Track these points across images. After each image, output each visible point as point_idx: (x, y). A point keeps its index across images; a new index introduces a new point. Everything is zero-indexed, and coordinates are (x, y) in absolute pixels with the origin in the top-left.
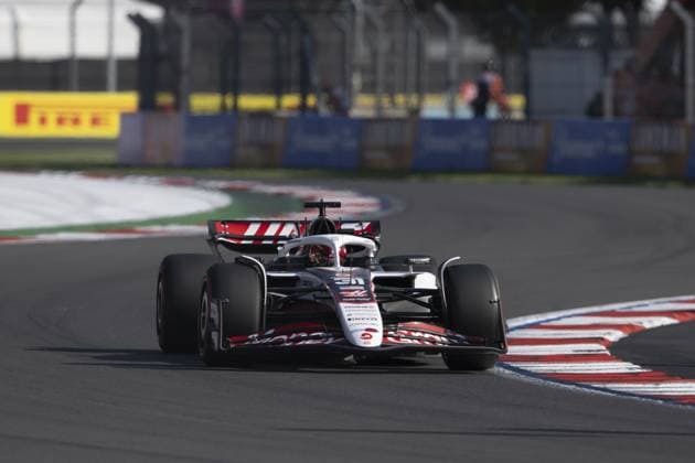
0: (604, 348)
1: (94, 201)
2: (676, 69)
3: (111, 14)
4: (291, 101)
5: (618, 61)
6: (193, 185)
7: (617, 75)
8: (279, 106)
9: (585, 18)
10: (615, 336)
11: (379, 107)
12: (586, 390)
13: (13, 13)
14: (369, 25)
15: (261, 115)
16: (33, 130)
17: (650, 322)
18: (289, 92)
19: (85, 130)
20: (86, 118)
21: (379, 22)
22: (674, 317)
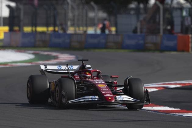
2: (157, 20)
3: (1, 5)
4: (51, 29)
5: (142, 18)
6: (24, 52)
7: (141, 22)
8: (48, 30)
9: (133, 6)
11: (75, 31)
14: (73, 8)
15: (43, 33)
17: (150, 90)
21: (76, 7)
22: (157, 89)
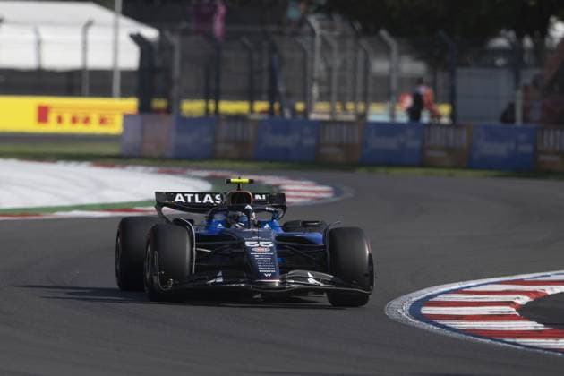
0: (514, 310)
1: (102, 185)
3: (116, 34)
4: (261, 106)
6: (181, 174)
7: (526, 88)
8: (252, 111)
9: (501, 43)
10: (523, 300)
11: (332, 112)
12: (500, 344)
13: (37, 32)
14: (326, 46)
15: (237, 118)
16: (52, 127)
17: (552, 289)
18: (261, 100)
19: (95, 128)
20: (95, 118)
21: (335, 44)
